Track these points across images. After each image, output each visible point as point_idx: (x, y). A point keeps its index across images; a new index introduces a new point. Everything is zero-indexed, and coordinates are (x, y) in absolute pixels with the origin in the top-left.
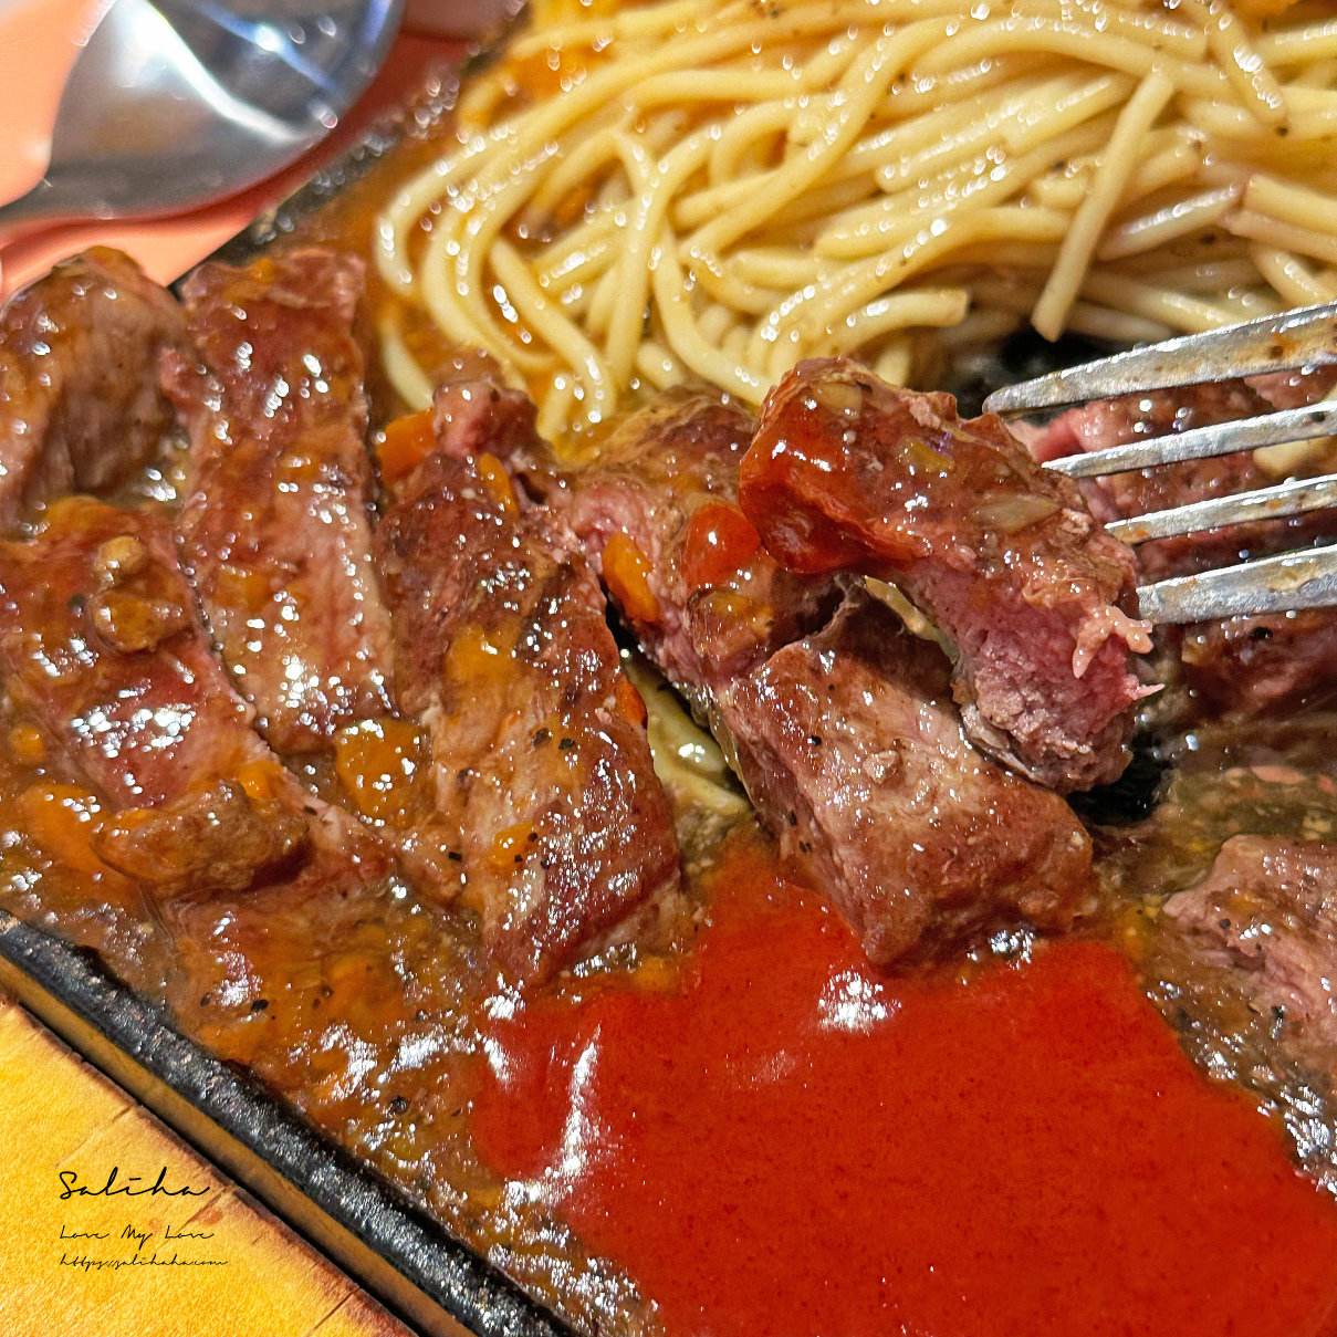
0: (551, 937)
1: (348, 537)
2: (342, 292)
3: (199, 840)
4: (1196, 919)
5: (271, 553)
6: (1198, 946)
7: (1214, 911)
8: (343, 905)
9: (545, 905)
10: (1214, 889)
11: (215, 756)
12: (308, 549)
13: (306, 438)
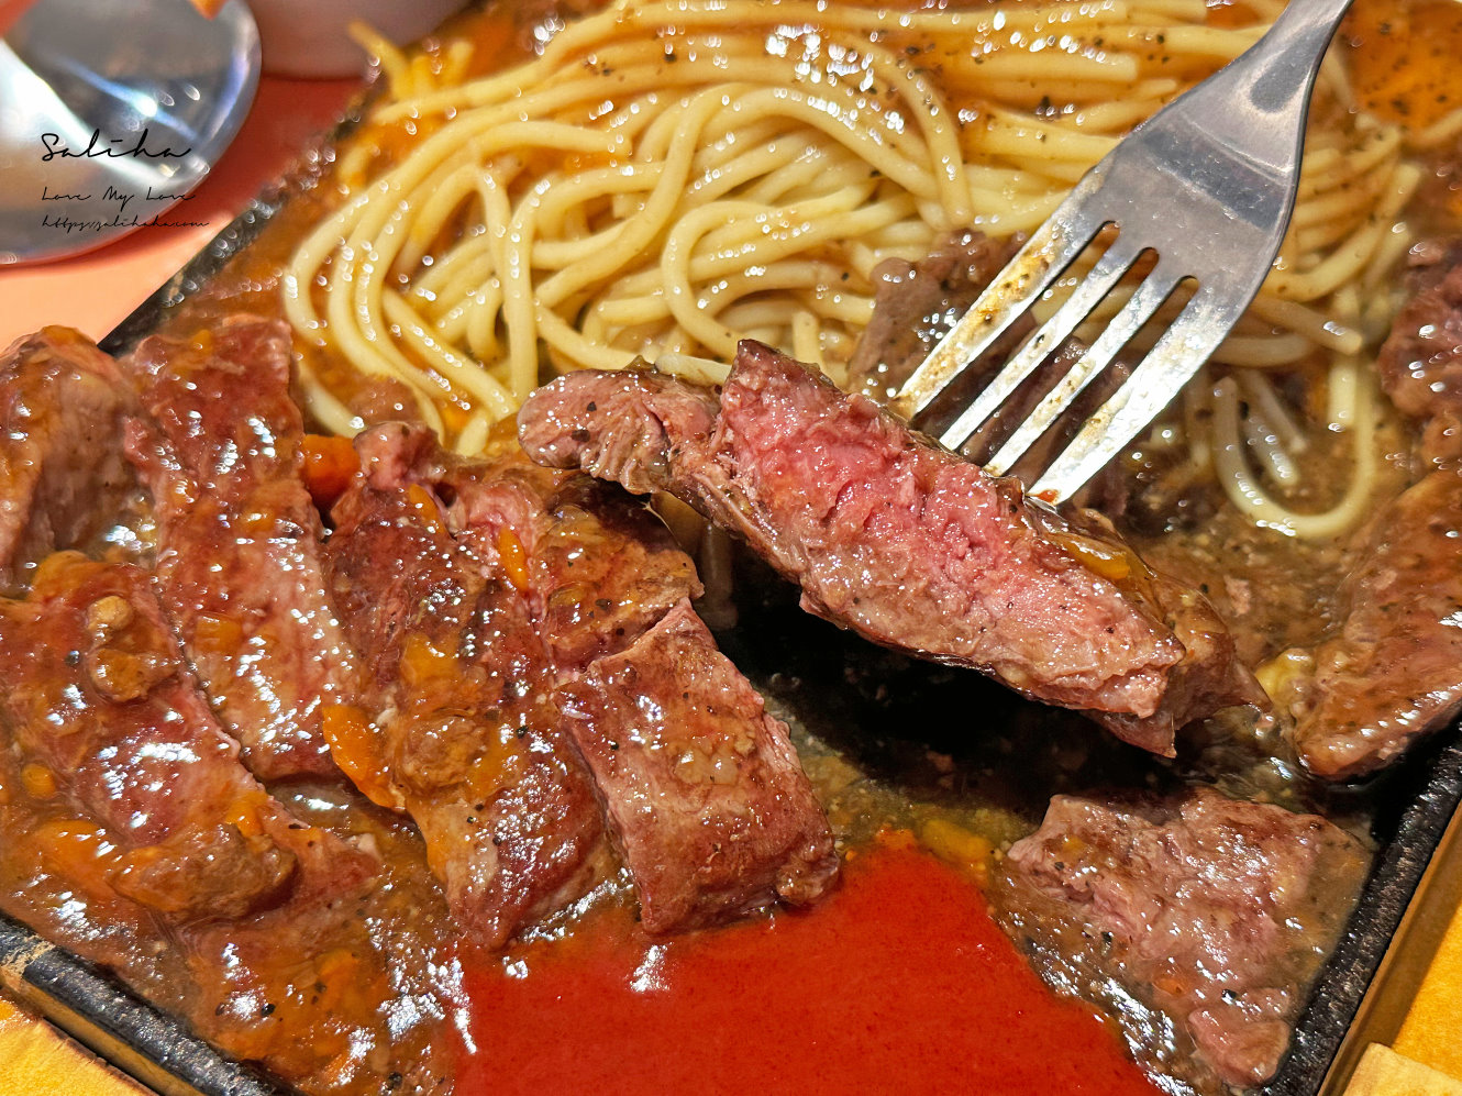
0: (506, 904)
1: (306, 581)
2: (277, 357)
3: (200, 878)
4: (1035, 863)
5: (241, 600)
6: (1039, 886)
7: (1049, 857)
8: (329, 915)
9: (498, 878)
10: (1048, 836)
11: (208, 793)
12: (272, 595)
13: (259, 493)
